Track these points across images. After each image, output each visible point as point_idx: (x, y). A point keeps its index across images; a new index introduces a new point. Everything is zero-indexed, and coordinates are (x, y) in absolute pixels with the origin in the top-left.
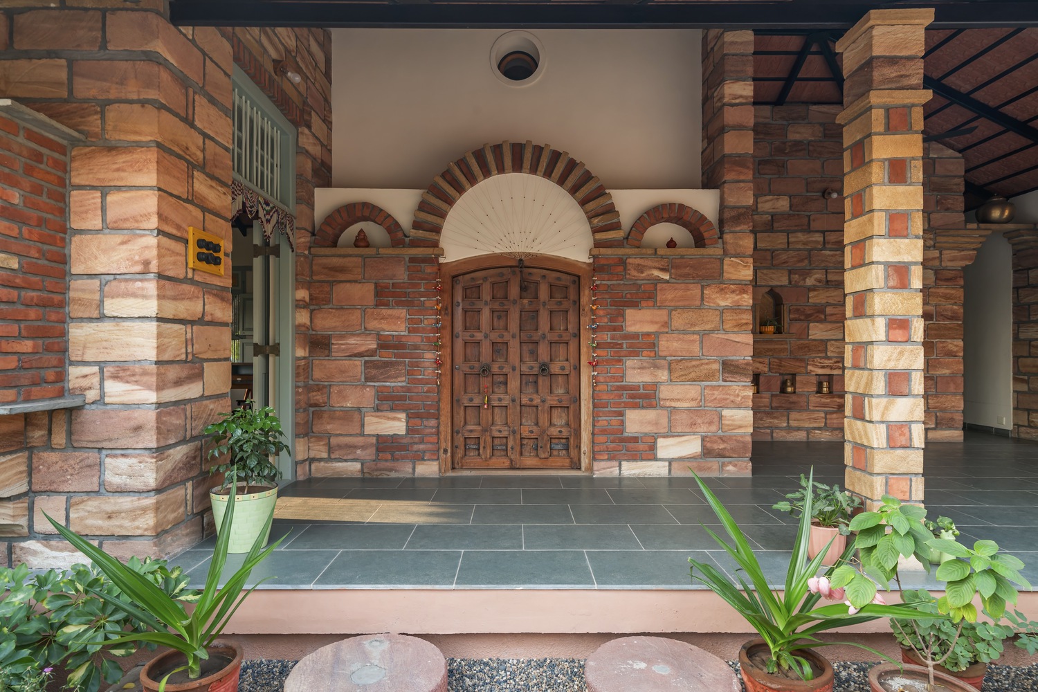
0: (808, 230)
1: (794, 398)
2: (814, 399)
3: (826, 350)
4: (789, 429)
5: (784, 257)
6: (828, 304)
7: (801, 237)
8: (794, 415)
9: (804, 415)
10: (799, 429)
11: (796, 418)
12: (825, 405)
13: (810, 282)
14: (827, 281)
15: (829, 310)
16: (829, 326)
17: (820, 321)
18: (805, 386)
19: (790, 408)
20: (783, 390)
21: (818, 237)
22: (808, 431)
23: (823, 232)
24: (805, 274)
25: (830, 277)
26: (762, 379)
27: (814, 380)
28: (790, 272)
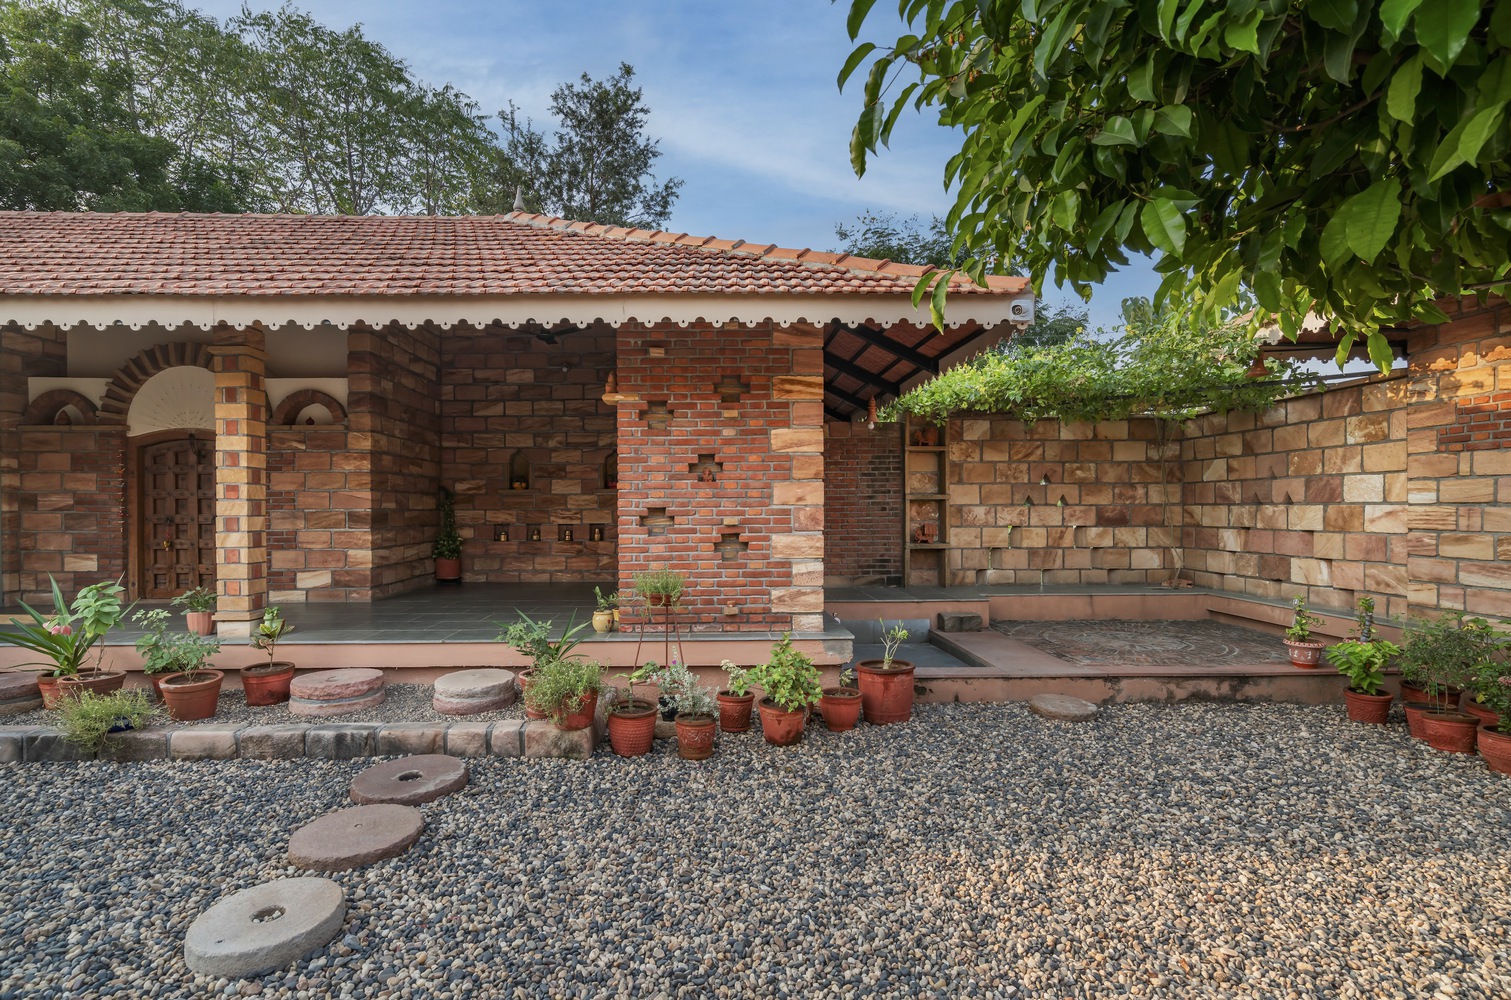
0: (550, 399)
1: (538, 545)
2: (557, 546)
3: (566, 504)
4: (535, 572)
5: (529, 422)
6: (568, 463)
7: (544, 404)
8: (538, 559)
9: (547, 560)
10: (544, 572)
11: (540, 563)
12: (565, 551)
13: (552, 444)
14: (568, 444)
15: (569, 468)
16: (570, 482)
17: (562, 478)
18: (549, 536)
19: (536, 553)
20: (529, 538)
21: (559, 405)
22: (551, 574)
23: (563, 400)
24: (548, 437)
25: (570, 440)
26: (511, 529)
27: (556, 529)
28: (535, 436)
